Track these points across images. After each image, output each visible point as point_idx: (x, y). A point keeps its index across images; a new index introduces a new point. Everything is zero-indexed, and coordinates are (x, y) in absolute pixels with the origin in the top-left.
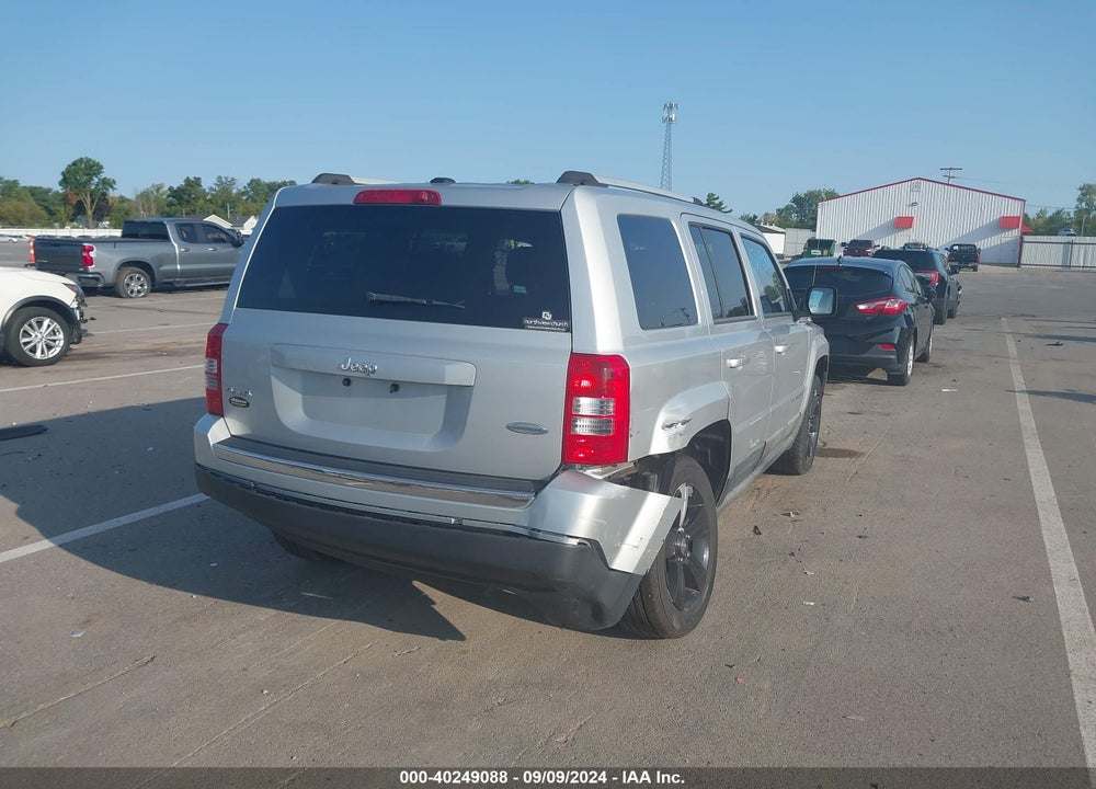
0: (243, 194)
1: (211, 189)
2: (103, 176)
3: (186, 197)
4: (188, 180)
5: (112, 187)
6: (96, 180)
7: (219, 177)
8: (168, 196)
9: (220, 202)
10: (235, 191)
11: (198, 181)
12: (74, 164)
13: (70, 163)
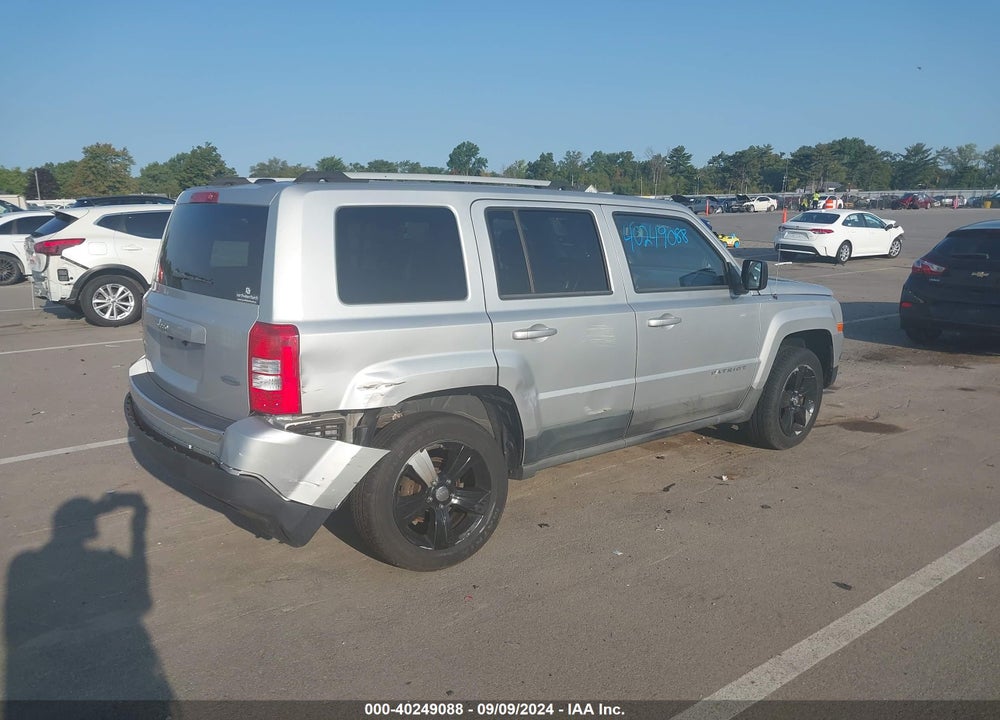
0: (586, 165)
1: (561, 162)
2: (478, 156)
3: (540, 171)
4: (542, 156)
5: (485, 166)
6: (474, 160)
7: (568, 152)
8: (527, 170)
9: (566, 173)
10: (580, 164)
11: (550, 155)
12: (459, 147)
13: (455, 147)
